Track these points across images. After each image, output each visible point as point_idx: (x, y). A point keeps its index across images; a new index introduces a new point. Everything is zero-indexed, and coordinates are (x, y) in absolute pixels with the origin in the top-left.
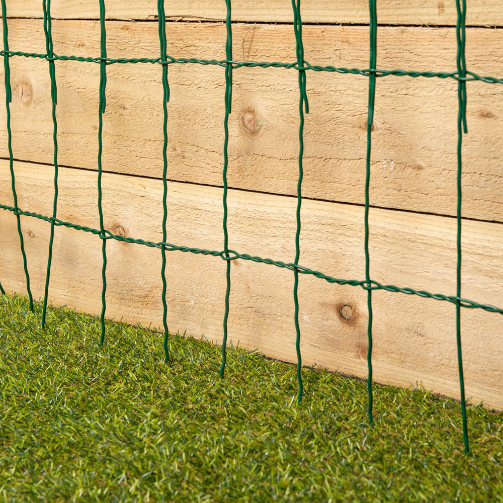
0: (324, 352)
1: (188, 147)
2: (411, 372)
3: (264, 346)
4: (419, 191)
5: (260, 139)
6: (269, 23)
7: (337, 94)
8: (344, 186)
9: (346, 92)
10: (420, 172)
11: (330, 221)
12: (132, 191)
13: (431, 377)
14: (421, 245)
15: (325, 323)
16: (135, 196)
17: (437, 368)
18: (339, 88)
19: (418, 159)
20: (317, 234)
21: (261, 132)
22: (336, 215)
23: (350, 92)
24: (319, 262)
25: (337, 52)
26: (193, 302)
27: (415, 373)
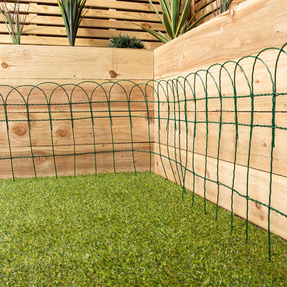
0: (252, 216)
1: (222, 150)
2: (274, 227)
3: (238, 212)
4: (277, 167)
5: (239, 148)
6: (242, 112)
7: (257, 134)
8: (259, 164)
9: (260, 134)
10: (278, 161)
11: (255, 175)
12: (210, 161)
13: (279, 230)
14: (278, 186)
15: (253, 207)
16: (211, 163)
17: (281, 227)
18: (258, 132)
19: (278, 157)
20: (251, 179)
21: (239, 146)
22: (256, 174)
23: (261, 134)
24: (252, 188)
25: (258, 121)
26: (222, 196)
27: (275, 228)
